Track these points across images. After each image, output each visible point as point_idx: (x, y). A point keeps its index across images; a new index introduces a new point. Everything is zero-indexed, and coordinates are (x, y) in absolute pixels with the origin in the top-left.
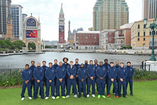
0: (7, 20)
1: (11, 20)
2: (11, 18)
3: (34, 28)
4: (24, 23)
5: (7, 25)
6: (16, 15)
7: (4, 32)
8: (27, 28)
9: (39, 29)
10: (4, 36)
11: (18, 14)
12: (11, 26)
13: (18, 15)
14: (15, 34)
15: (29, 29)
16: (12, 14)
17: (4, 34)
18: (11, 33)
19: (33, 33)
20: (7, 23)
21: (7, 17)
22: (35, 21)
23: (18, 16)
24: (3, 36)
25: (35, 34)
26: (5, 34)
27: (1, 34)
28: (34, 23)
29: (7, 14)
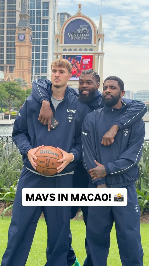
0: (17, 30)
1: (27, 30)
2: (28, 25)
3: (86, 50)
4: (59, 36)
5: (16, 44)
6: (42, 18)
7: (8, 66)
8: (65, 50)
9: (100, 51)
10: (9, 75)
11: (46, 13)
12: (27, 48)
13: (47, 15)
14: (37, 70)
15: (73, 53)
16: (32, 13)
17: (8, 69)
18: (26, 67)
19: (82, 64)
20: (16, 38)
21: (17, 23)
22: (89, 28)
23: (45, 18)
24: (5, 76)
25: (86, 65)
26: (11, 70)
27: (2, 70)
28: (85, 32)
29: (18, 14)
